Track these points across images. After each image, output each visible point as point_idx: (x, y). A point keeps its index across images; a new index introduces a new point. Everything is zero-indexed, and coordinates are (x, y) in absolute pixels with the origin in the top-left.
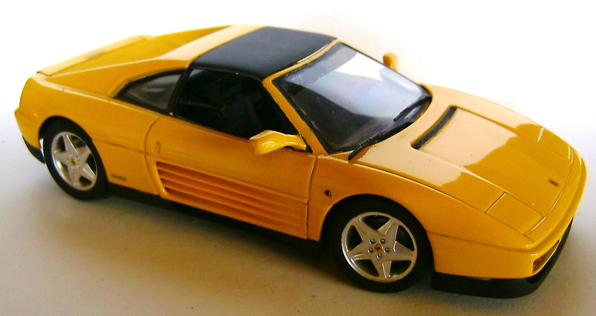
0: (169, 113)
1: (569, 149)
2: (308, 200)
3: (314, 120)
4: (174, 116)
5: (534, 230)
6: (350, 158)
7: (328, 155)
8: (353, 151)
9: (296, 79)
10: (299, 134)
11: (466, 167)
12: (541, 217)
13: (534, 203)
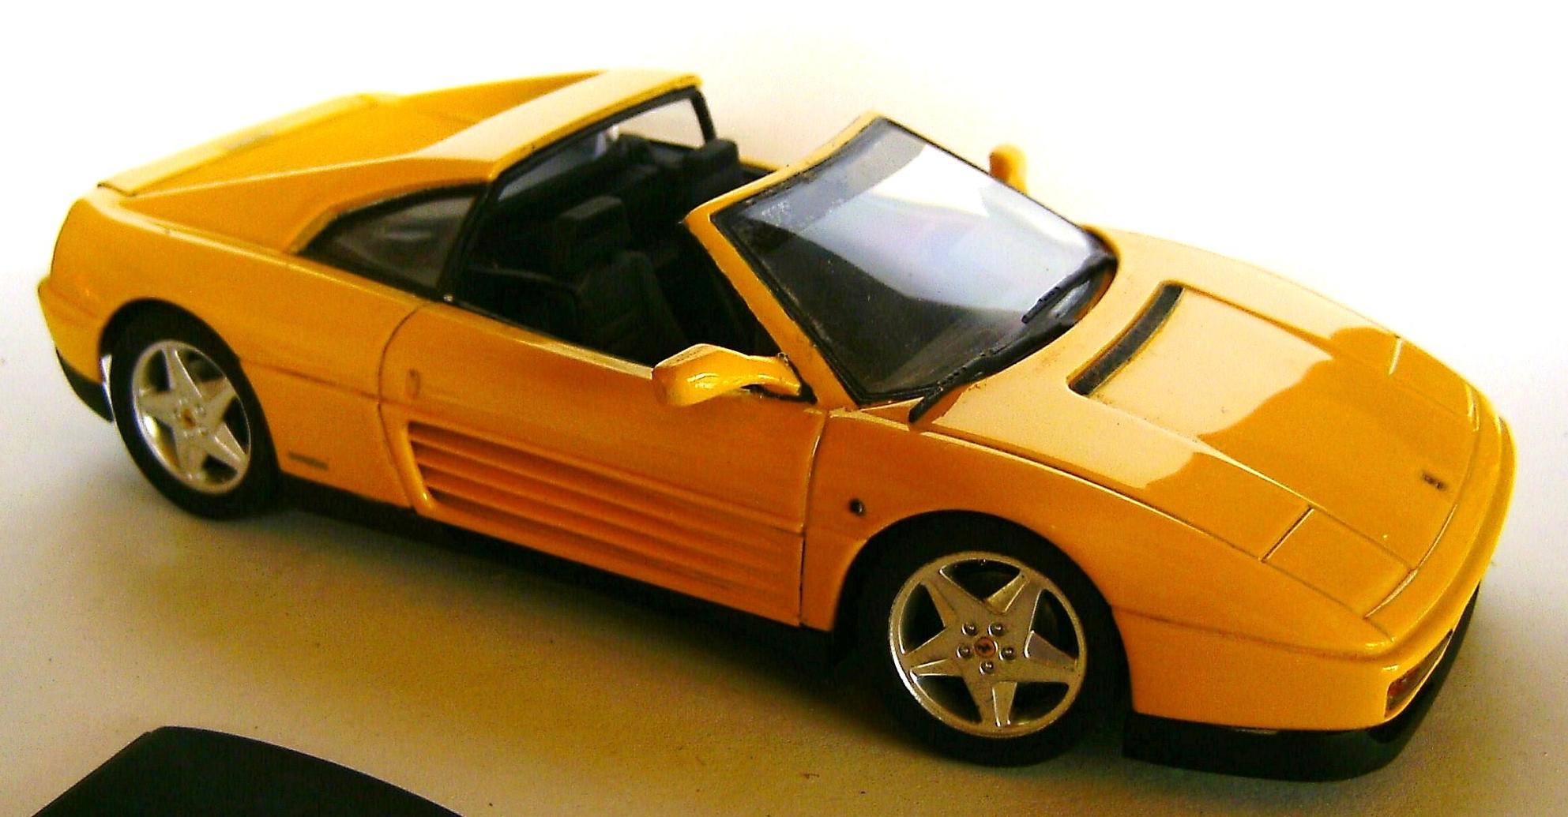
0: (443, 296)
1: (1469, 394)
2: (804, 526)
3: (819, 320)
4: (454, 304)
5: (1387, 605)
6: (914, 416)
7: (855, 410)
8: (921, 398)
9: (772, 214)
10: (782, 355)
11: (1207, 439)
12: (1405, 570)
13: (1386, 534)
